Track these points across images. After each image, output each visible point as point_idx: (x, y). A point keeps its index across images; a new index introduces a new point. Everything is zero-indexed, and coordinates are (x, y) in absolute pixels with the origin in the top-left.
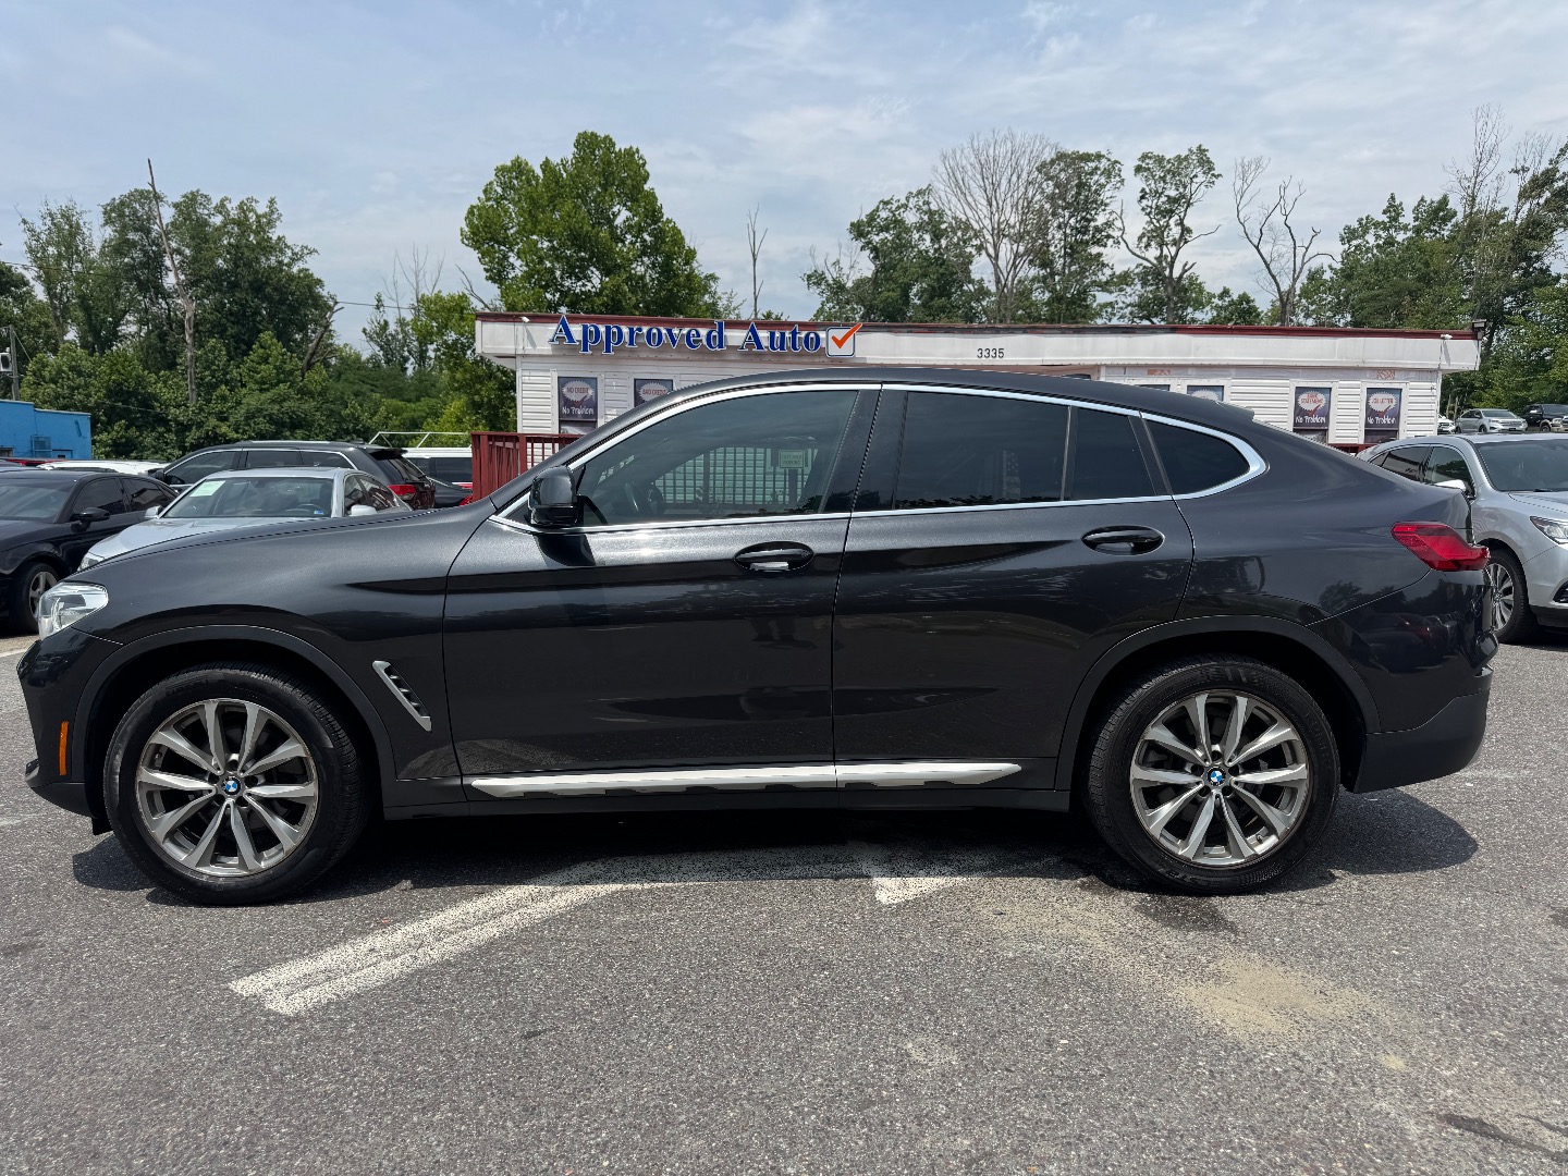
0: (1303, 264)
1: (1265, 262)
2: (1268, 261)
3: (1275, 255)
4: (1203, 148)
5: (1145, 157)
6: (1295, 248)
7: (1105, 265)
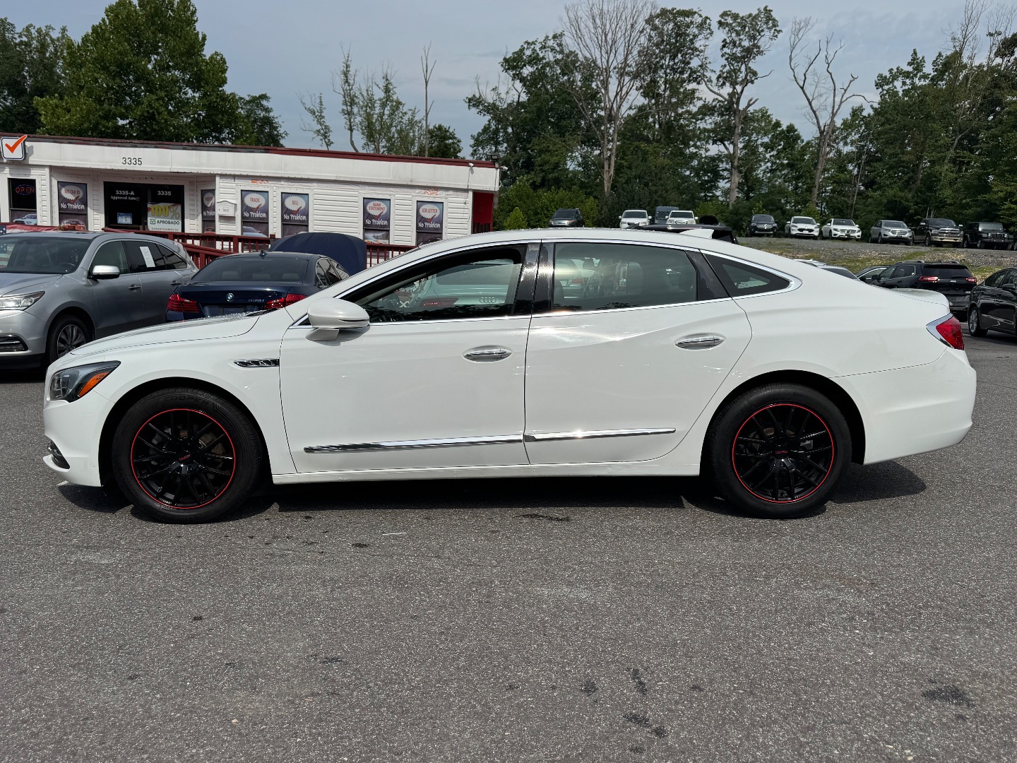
0: (841, 102)
1: (808, 100)
2: (811, 98)
3: (816, 95)
4: (768, 9)
5: (725, 14)
6: (835, 90)
7: (699, 99)
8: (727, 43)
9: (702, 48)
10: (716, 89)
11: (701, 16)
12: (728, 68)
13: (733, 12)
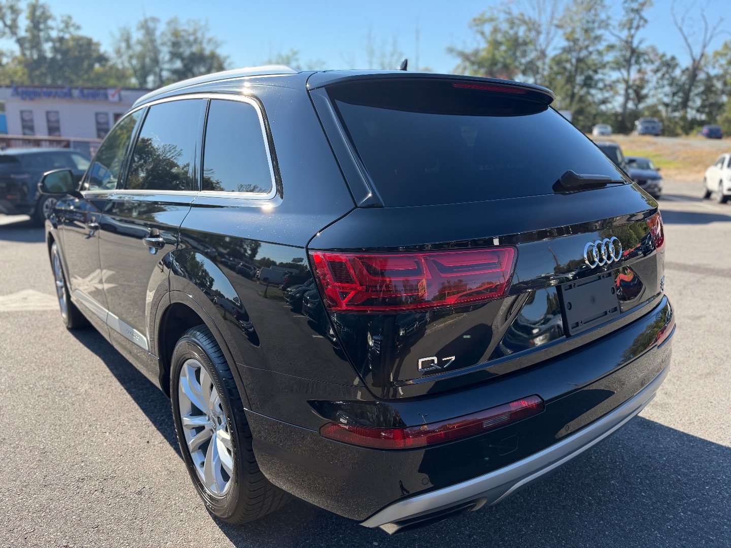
0: (711, 38)
1: (685, 37)
3: (691, 34)
6: (706, 28)
7: (605, 40)
9: (609, 5)
12: (626, 18)
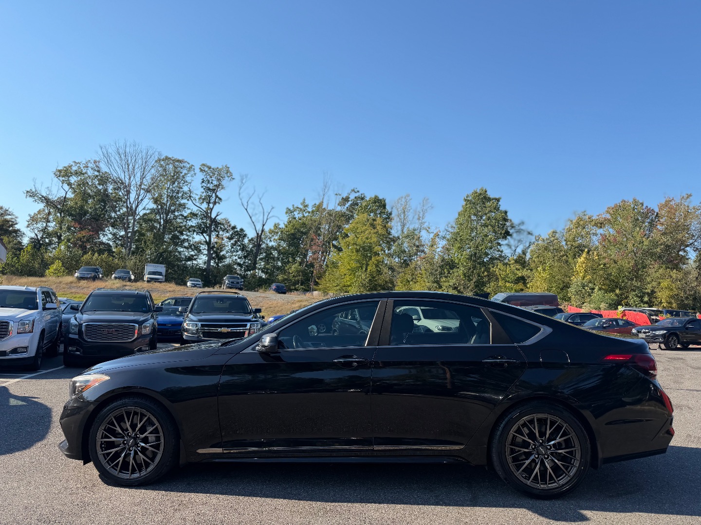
0: (267, 219)
1: (250, 216)
3: (254, 214)
4: (227, 166)
5: (203, 165)
6: (263, 212)
8: (204, 181)
9: (190, 181)
10: (198, 205)
11: (189, 164)
12: (205, 194)
13: (208, 165)
